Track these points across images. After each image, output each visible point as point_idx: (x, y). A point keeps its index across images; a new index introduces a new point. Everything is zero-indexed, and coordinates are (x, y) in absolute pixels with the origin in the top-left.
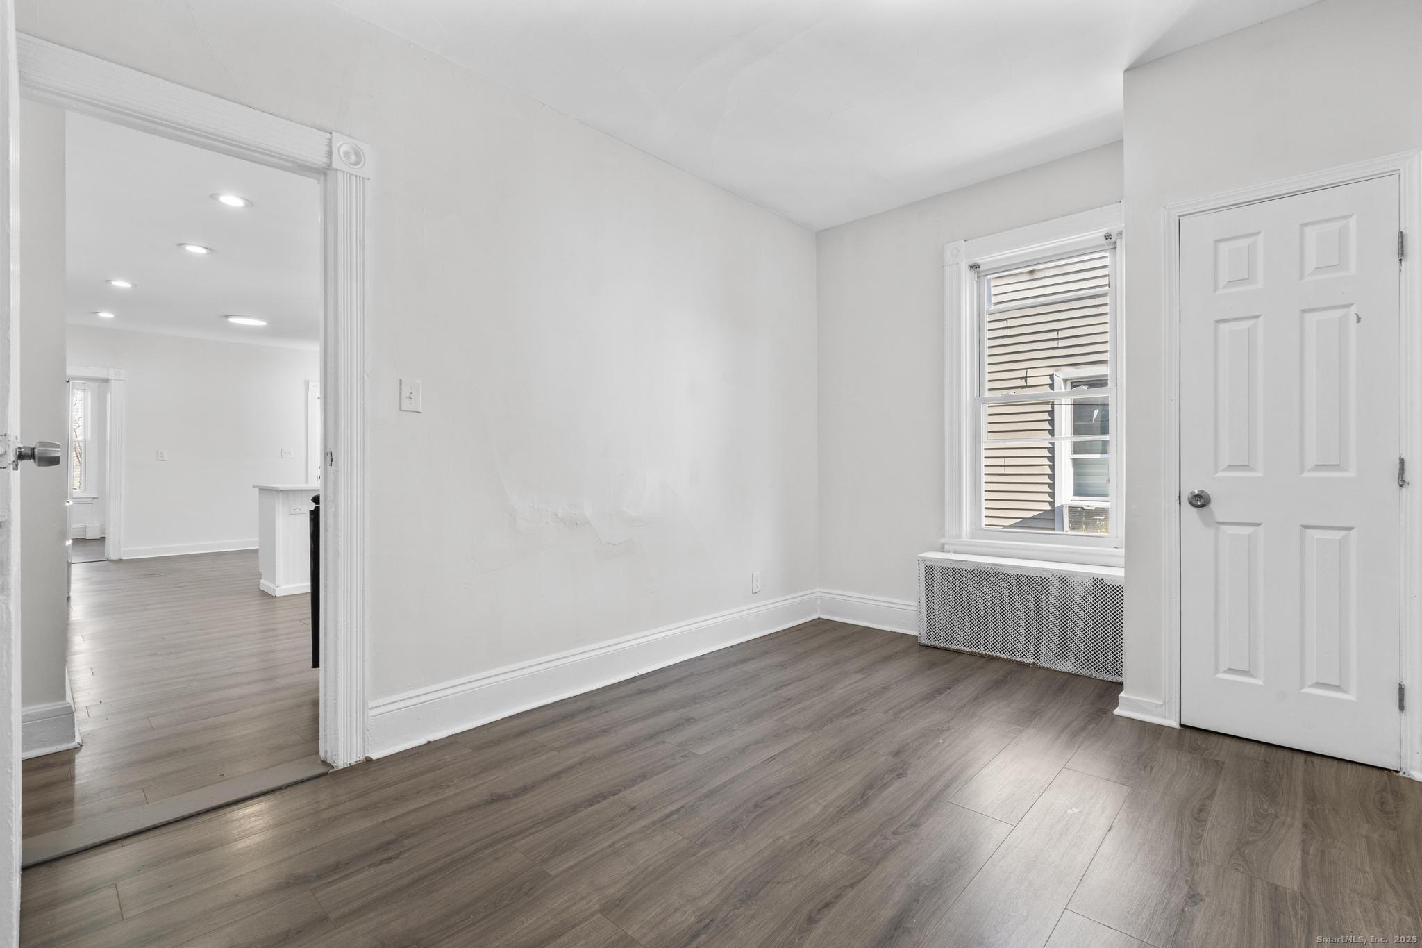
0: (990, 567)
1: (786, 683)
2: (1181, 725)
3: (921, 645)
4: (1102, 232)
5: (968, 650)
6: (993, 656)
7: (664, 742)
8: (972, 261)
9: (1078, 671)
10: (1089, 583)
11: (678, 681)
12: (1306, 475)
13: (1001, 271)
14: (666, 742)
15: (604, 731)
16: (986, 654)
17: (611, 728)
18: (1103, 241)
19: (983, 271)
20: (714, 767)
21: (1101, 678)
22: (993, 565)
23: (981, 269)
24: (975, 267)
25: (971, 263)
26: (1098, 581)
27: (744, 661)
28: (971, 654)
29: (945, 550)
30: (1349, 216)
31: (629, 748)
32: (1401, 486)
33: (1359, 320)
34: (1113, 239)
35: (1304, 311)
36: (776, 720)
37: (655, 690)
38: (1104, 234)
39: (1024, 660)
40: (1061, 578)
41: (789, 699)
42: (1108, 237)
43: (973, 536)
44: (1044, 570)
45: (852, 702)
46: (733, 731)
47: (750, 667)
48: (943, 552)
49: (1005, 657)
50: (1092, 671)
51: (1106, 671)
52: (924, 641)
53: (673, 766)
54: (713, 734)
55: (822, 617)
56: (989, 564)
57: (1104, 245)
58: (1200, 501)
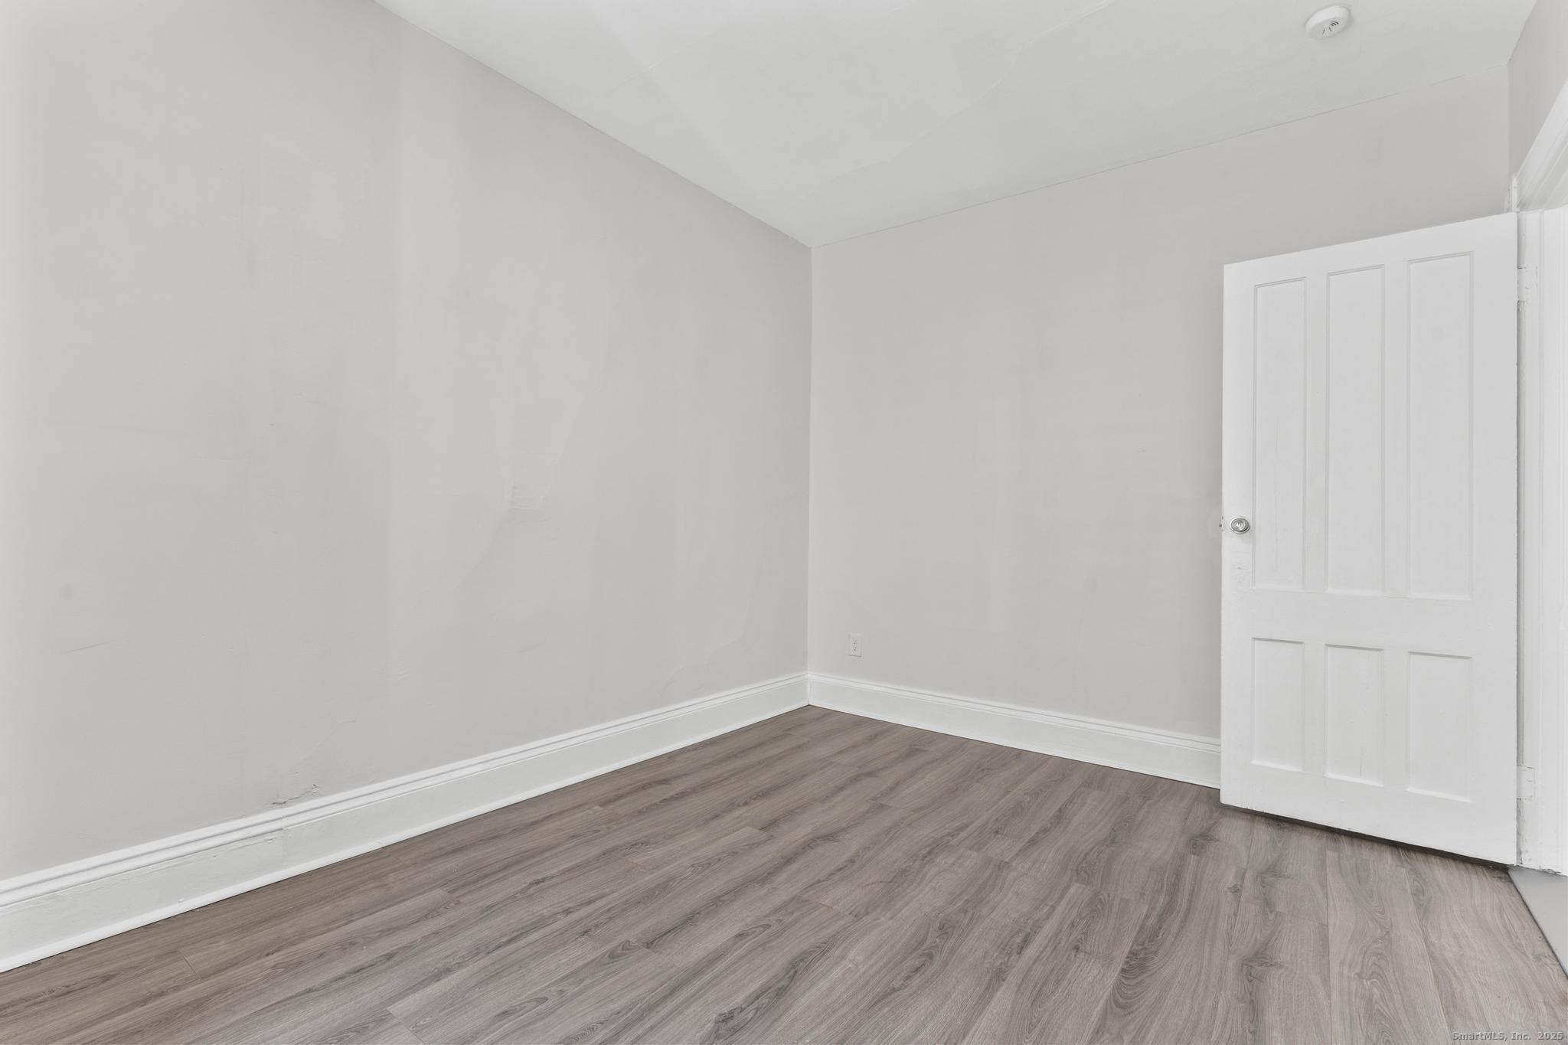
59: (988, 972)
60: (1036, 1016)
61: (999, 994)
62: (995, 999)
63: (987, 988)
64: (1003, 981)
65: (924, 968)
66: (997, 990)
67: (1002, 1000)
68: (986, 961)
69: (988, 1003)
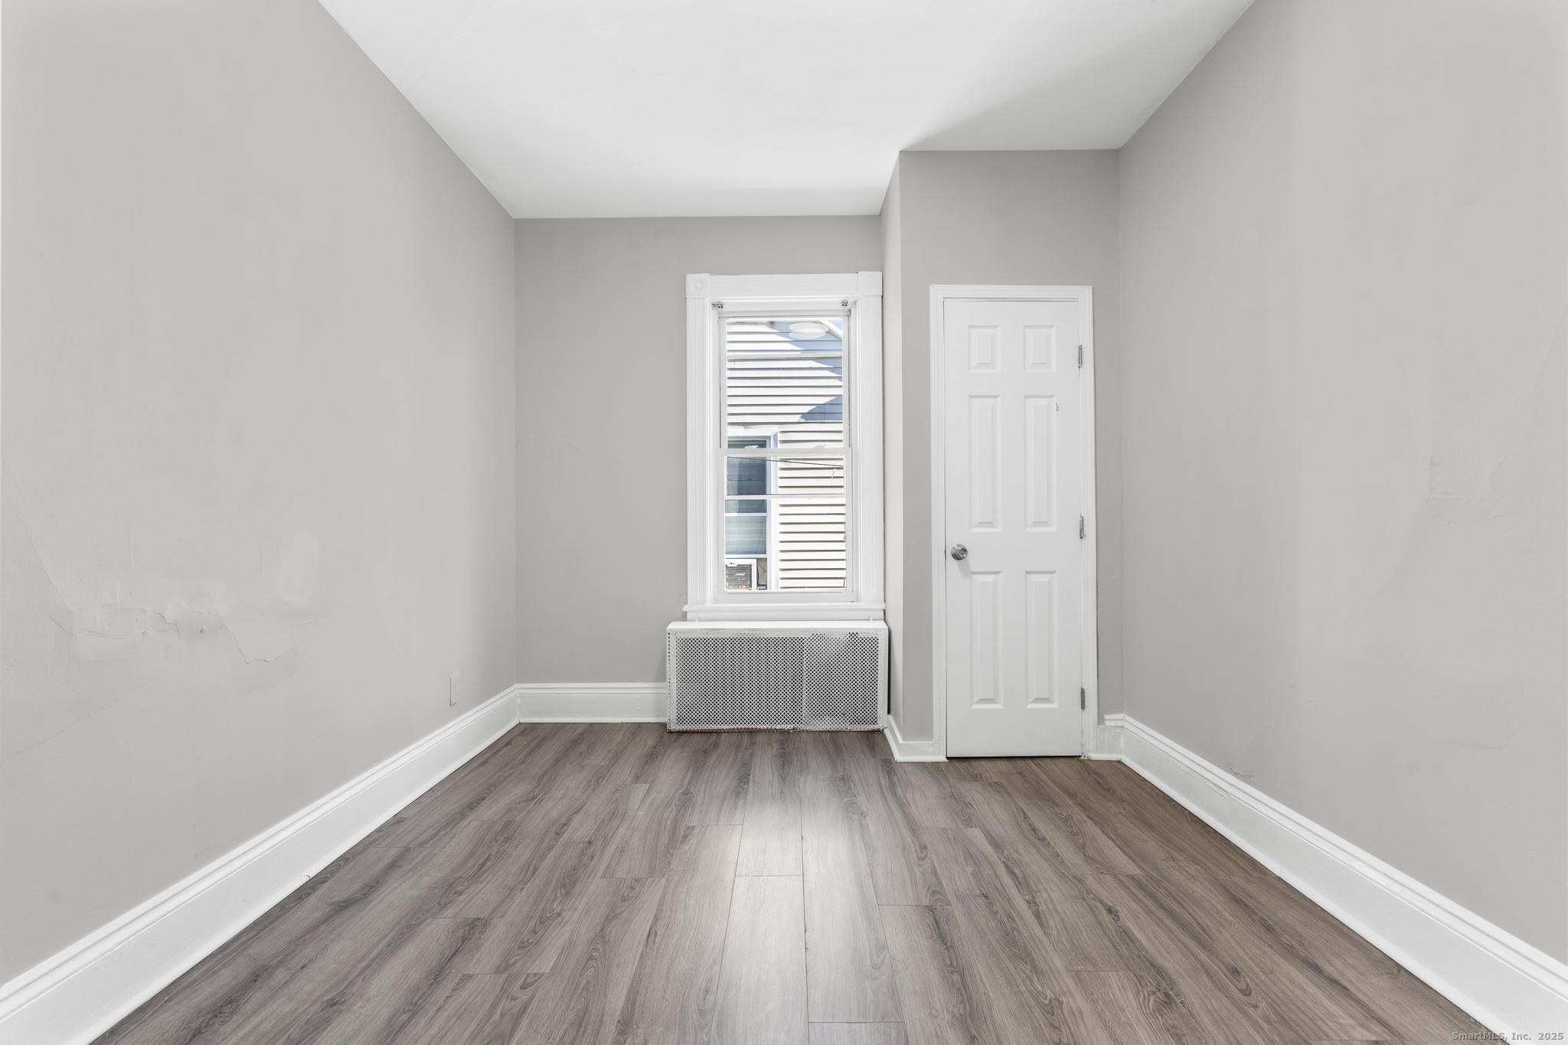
0: (750, 633)
1: (563, 820)
2: (948, 758)
3: (671, 732)
4: (840, 298)
5: (726, 727)
6: (752, 729)
7: (467, 978)
8: (715, 300)
9: (836, 727)
10: (845, 638)
11: (393, 866)
12: (1028, 530)
13: (744, 317)
14: (471, 976)
15: (333, 1003)
16: (745, 729)
17: (342, 993)
18: (840, 307)
19: (725, 312)
20: (588, 983)
21: (855, 729)
22: (753, 630)
23: (725, 309)
24: (718, 306)
25: (715, 302)
26: (853, 635)
27: (471, 807)
28: (729, 732)
29: (688, 619)
30: (1052, 326)
31: (414, 1014)
32: (1081, 538)
33: (1058, 408)
34: (849, 306)
35: (1026, 397)
36: (603, 877)
37: (366, 895)
38: (841, 299)
39: (784, 727)
40: (820, 637)
41: (590, 843)
42: (845, 304)
43: (716, 601)
44: (805, 630)
45: (669, 822)
46: (559, 914)
47: (490, 812)
48: (686, 620)
49: (766, 727)
50: (847, 725)
51: (864, 722)
52: (674, 726)
53: (524, 1009)
54: (535, 932)
55: (523, 721)
56: (750, 630)
57: (839, 311)
58: (959, 555)
59: (637, 1024)
60: (583, 999)
61: (621, 1004)
62: (623, 998)
63: (634, 1004)
64: (619, 1021)
65: (701, 996)
66: (623, 1007)
67: (616, 1001)
68: (642, 1037)
69: (629, 991)
